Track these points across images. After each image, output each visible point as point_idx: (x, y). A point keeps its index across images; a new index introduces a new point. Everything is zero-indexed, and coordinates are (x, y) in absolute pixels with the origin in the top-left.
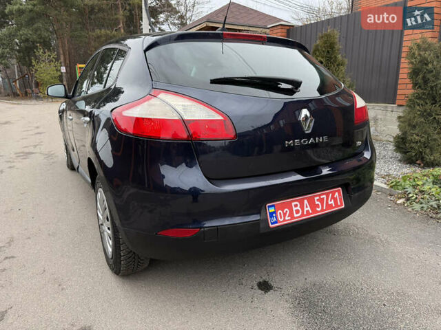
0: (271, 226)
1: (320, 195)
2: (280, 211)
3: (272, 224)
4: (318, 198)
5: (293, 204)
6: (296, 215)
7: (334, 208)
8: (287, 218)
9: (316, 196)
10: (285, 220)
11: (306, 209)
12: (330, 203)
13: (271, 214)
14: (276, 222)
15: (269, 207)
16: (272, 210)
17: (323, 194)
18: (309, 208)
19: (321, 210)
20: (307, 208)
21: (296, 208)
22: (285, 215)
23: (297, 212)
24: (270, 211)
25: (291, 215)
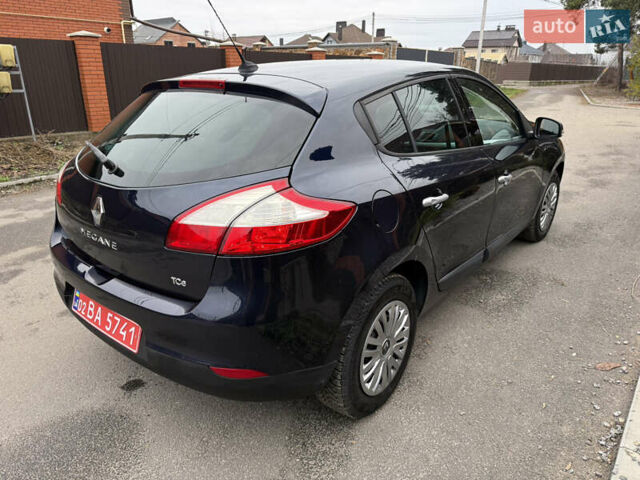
6: (88, 315)
12: (121, 332)
13: (77, 298)
18: (99, 319)
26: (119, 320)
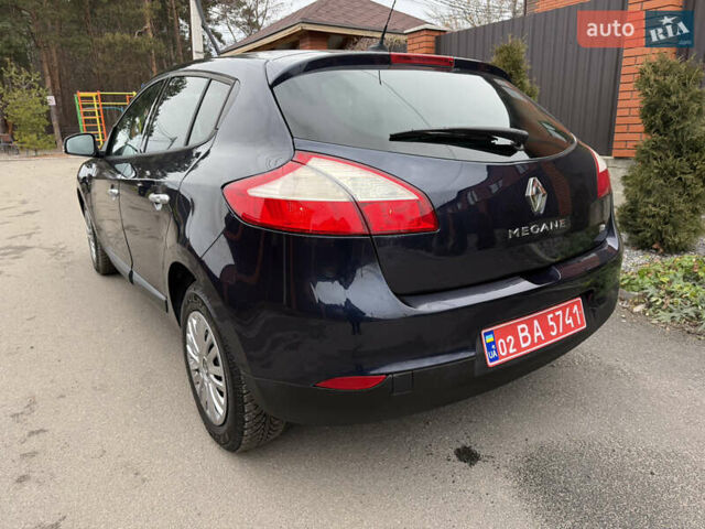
0: (490, 364)
1: (553, 312)
2: (501, 340)
3: (491, 360)
4: (551, 316)
5: (519, 327)
6: (523, 345)
7: (574, 329)
8: (511, 351)
9: (549, 313)
10: (508, 354)
11: (536, 335)
12: (567, 322)
13: (489, 345)
14: (496, 359)
15: (486, 334)
16: (490, 339)
17: (557, 310)
18: (540, 333)
19: (557, 335)
20: (538, 333)
21: (524, 334)
22: (508, 345)
23: (525, 339)
24: (488, 341)
25: (517, 345)
26: (560, 312)
